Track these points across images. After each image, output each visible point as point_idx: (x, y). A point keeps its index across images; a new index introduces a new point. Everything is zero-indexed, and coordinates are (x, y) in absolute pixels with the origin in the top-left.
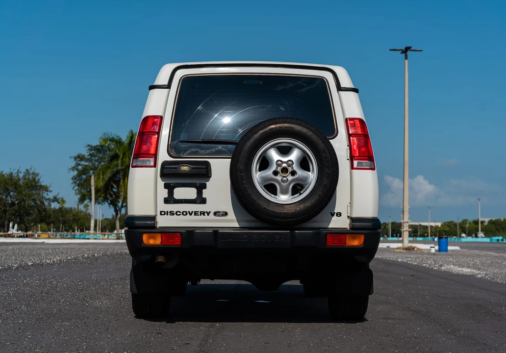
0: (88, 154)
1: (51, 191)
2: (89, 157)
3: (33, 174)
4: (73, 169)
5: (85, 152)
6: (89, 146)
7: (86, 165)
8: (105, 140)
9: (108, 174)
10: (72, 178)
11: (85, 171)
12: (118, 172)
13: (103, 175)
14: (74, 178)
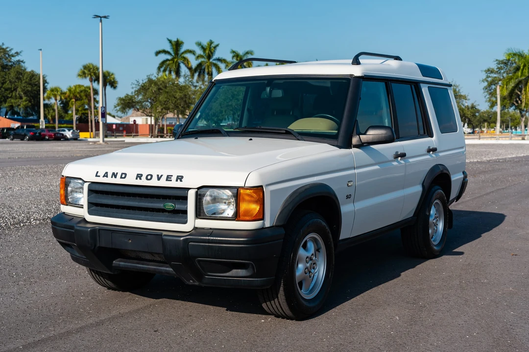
0: (496, 67)
1: (469, 99)
2: (498, 70)
3: (454, 85)
4: (483, 81)
5: (494, 66)
6: (497, 60)
7: (495, 77)
8: (509, 55)
9: (512, 85)
10: (483, 89)
11: (493, 82)
12: (520, 82)
13: (507, 86)
14: (485, 88)
